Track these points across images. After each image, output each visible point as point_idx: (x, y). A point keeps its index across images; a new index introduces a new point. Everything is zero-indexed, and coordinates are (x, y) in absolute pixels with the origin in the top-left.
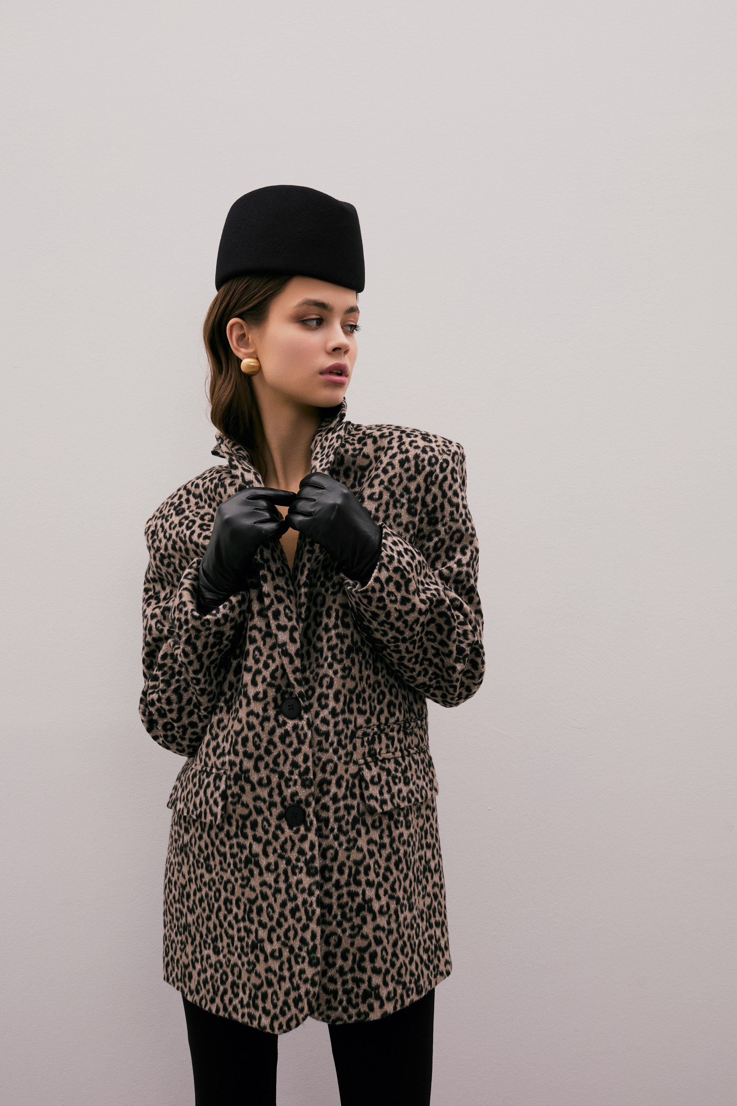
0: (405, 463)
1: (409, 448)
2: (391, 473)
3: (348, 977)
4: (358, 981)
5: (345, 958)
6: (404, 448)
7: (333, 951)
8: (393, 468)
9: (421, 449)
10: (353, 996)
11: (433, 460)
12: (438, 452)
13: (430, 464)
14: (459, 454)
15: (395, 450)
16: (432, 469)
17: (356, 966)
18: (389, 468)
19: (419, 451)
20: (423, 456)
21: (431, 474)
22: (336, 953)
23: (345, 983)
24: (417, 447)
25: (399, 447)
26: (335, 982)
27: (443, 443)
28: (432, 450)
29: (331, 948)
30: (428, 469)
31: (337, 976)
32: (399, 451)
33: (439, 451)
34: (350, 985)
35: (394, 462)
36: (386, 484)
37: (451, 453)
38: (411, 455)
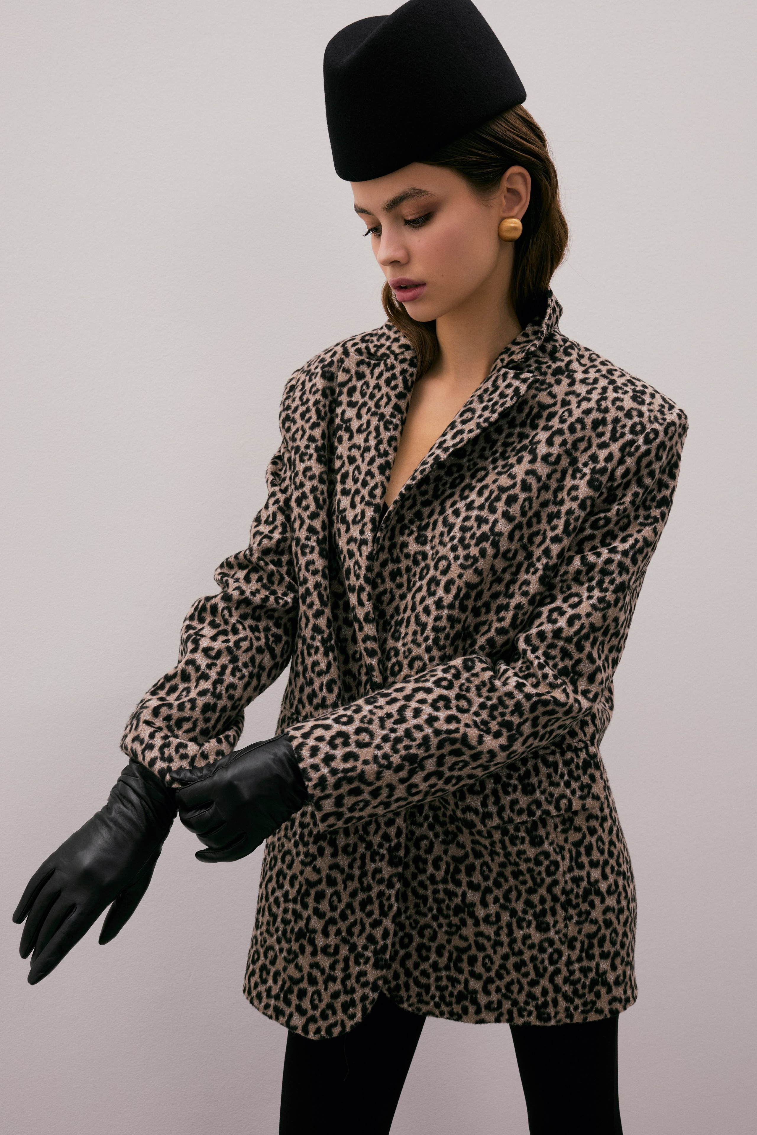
0: (599, 426)
1: (610, 406)
2: (579, 434)
3: (443, 975)
4: (454, 981)
5: (440, 954)
6: (604, 404)
7: (427, 944)
8: (583, 428)
9: (625, 412)
10: (447, 994)
11: (639, 428)
12: (647, 419)
13: (633, 431)
14: (678, 425)
15: (593, 404)
16: (635, 438)
17: (452, 965)
18: (579, 426)
19: (621, 414)
20: (624, 421)
21: (632, 442)
22: (430, 946)
23: (438, 979)
24: (620, 408)
25: (598, 401)
26: (428, 976)
27: (659, 408)
28: (641, 414)
29: (425, 941)
30: (629, 437)
31: (431, 970)
32: (596, 407)
33: (650, 417)
34: (444, 982)
35: (586, 420)
36: (569, 446)
37: (666, 423)
38: (610, 417)
